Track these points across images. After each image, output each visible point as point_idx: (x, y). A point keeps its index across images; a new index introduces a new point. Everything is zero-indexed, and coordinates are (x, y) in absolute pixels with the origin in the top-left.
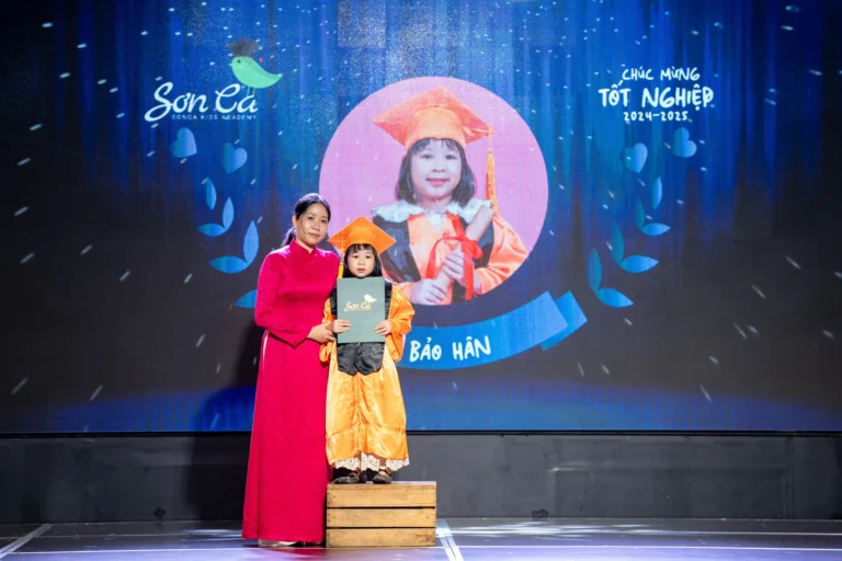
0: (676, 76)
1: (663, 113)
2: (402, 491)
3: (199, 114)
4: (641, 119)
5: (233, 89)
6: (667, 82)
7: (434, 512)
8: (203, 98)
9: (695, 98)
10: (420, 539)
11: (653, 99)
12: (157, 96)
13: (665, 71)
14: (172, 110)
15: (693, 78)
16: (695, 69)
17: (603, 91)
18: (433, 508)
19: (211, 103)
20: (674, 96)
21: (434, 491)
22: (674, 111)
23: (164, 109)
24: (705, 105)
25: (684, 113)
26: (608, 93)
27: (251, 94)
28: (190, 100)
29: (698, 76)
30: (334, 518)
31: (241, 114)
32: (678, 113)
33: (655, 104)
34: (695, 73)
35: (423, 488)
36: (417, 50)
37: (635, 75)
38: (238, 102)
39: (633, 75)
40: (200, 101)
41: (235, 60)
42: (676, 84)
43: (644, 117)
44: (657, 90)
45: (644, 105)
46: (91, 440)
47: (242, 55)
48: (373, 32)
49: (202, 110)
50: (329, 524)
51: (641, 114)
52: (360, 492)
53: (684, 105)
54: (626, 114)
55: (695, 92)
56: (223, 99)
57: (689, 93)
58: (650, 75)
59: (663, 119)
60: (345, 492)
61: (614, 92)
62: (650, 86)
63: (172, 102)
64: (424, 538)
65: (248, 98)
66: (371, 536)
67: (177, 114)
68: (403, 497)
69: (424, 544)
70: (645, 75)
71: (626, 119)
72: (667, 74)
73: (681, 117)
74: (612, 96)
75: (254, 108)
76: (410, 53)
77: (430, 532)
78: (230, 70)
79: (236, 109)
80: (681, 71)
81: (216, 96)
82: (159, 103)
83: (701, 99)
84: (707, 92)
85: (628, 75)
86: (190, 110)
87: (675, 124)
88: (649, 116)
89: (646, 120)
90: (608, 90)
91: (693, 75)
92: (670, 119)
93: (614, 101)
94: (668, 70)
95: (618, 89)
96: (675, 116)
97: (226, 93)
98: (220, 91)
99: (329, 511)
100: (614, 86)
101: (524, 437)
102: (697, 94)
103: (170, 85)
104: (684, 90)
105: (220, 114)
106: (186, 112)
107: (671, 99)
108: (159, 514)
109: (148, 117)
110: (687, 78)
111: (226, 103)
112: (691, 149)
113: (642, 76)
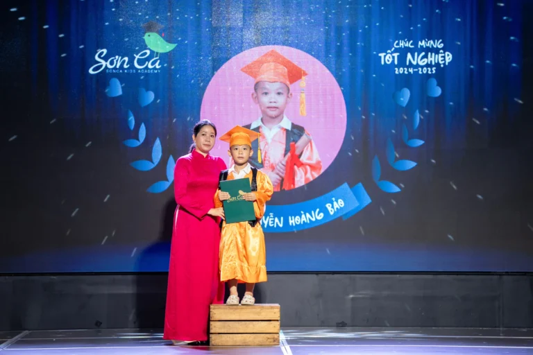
0: (428, 45)
1: (420, 69)
2: (259, 310)
3: (123, 69)
4: (406, 72)
5: (146, 53)
6: (422, 49)
7: (278, 323)
8: (126, 59)
9: (440, 59)
10: (269, 340)
11: (414, 60)
12: (97, 58)
13: (421, 42)
14: (106, 67)
15: (439, 47)
16: (441, 40)
17: (382, 55)
18: (278, 320)
19: (131, 62)
20: (427, 58)
21: (279, 310)
22: (427, 68)
23: (102, 66)
24: (447, 64)
25: (434, 69)
26: (385, 56)
27: (156, 56)
28: (118, 61)
29: (442, 45)
30: (215, 327)
31: (151, 69)
32: (429, 69)
33: (415, 63)
34: (440, 43)
35: (272, 308)
36: (264, 29)
37: (402, 44)
38: (149, 62)
39: (401, 44)
40: (124, 61)
41: (147, 34)
42: (428, 50)
43: (408, 71)
44: (416, 54)
45: (408, 63)
46: (55, 277)
47: (151, 31)
48: (236, 17)
49: (125, 66)
50: (212, 331)
51: (406, 69)
52: (231, 311)
53: (433, 63)
54: (396, 69)
55: (440, 55)
56: (139, 60)
57: (437, 56)
58: (411, 45)
59: (420, 73)
60: (221, 311)
61: (389, 55)
62: (412, 51)
63: (106, 61)
64: (272, 340)
65: (155, 59)
66: (239, 338)
67: (109, 69)
68: (259, 313)
69: (272, 344)
70: (409, 45)
71: (397, 72)
72: (422, 44)
73: (432, 71)
74: (387, 58)
75: (159, 65)
76: (258, 30)
77: (276, 336)
78: (144, 41)
79: (147, 67)
80: (432, 42)
81: (135, 58)
82: (98, 62)
83: (444, 60)
84: (448, 55)
85: (398, 44)
86: (118, 67)
87: (428, 76)
88: (411, 70)
89: (409, 73)
90: (384, 54)
91: (439, 45)
92: (425, 72)
93: (388, 61)
94: (423, 41)
95: (391, 54)
96: (428, 70)
97: (141, 55)
98: (137, 54)
99: (211, 323)
100: (389, 51)
101: (331, 275)
102: (442, 57)
103: (105, 51)
104: (433, 54)
105: (137, 69)
106: (115, 68)
107: (425, 60)
108: (98, 324)
109: (91, 71)
110: (435, 46)
111: (141, 62)
112: (438, 92)
113: (407, 45)
